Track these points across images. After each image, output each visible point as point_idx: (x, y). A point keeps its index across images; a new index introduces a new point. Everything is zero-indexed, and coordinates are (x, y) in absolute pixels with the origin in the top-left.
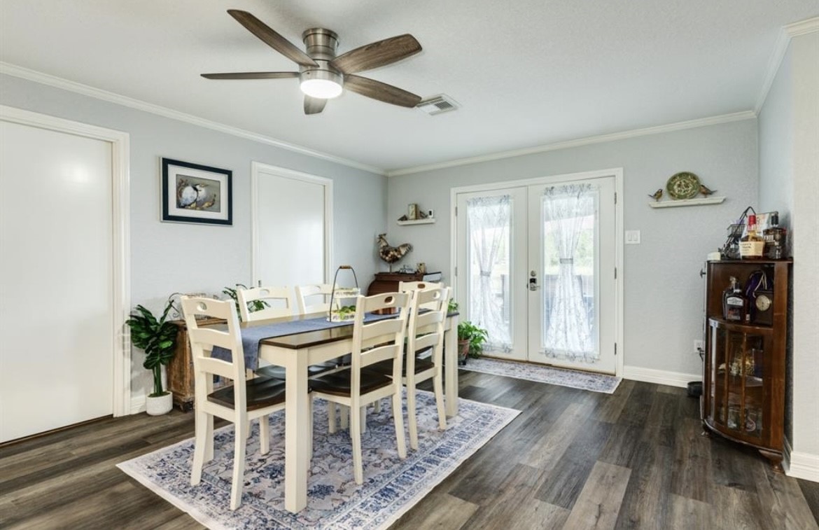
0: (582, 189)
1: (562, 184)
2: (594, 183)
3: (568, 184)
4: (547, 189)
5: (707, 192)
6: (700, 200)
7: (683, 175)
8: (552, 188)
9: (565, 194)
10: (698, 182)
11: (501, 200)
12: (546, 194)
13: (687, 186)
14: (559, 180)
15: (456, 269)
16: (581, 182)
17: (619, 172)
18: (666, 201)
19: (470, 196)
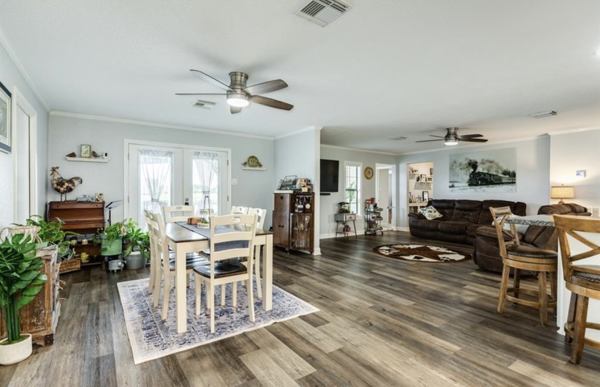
0: (214, 156)
1: (204, 151)
2: (219, 154)
3: (206, 152)
4: (196, 153)
5: (261, 166)
6: (258, 168)
7: (253, 157)
8: (199, 152)
9: (205, 157)
10: (258, 161)
11: (167, 154)
12: (195, 155)
13: (254, 162)
14: (202, 149)
15: (129, 198)
16: (215, 152)
17: (230, 151)
18: (248, 168)
19: (142, 148)
